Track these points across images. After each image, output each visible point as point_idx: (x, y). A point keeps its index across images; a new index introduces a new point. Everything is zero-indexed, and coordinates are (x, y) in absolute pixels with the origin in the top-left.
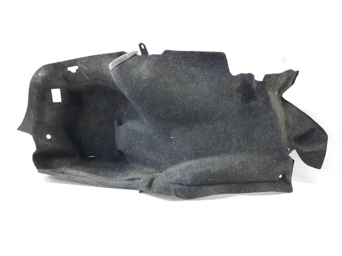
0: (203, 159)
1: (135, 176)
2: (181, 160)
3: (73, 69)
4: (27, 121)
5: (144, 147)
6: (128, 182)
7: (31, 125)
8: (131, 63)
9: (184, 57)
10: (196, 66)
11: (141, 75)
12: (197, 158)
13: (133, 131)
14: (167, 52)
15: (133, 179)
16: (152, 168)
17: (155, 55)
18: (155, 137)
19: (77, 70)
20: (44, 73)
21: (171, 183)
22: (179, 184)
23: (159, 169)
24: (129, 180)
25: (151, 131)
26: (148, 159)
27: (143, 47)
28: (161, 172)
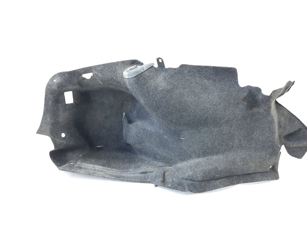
0: (209, 157)
1: (147, 169)
2: (190, 157)
3: (88, 76)
4: (44, 124)
5: (155, 145)
6: (141, 175)
7: (48, 128)
8: (148, 75)
9: (199, 71)
10: (209, 79)
11: (158, 86)
12: (204, 156)
13: (144, 130)
14: (182, 66)
15: (146, 173)
16: (162, 162)
17: (172, 68)
18: (166, 137)
19: (92, 77)
20: (60, 80)
21: (183, 178)
22: (191, 180)
23: (168, 163)
24: (142, 173)
25: (161, 131)
26: (158, 154)
27: (160, 61)
28: (170, 166)
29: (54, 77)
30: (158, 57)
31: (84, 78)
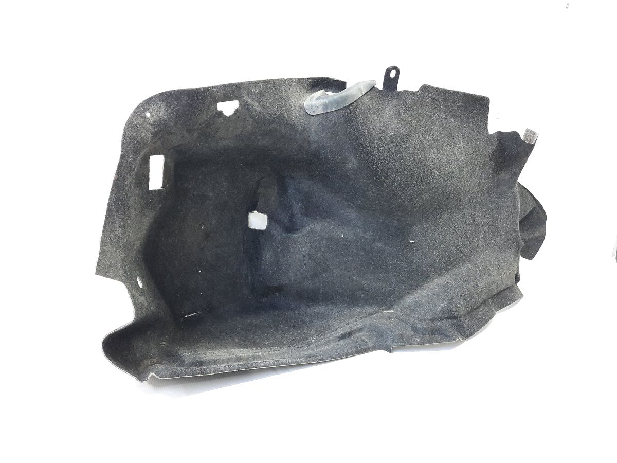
1: (348, 326)
2: (427, 278)
3: (228, 108)
4: (109, 246)
5: (354, 269)
6: (342, 341)
8: (368, 103)
9: (445, 101)
10: (456, 117)
11: (387, 128)
12: (448, 270)
14: (425, 88)
15: (349, 334)
16: (370, 304)
17: (409, 91)
18: (380, 245)
19: (237, 110)
20: (163, 113)
21: (433, 320)
22: (448, 318)
23: (385, 304)
24: (343, 337)
25: (369, 235)
26: (362, 289)
27: (393, 74)
28: (389, 308)
29: (148, 104)
30: (389, 65)
31: (220, 113)
